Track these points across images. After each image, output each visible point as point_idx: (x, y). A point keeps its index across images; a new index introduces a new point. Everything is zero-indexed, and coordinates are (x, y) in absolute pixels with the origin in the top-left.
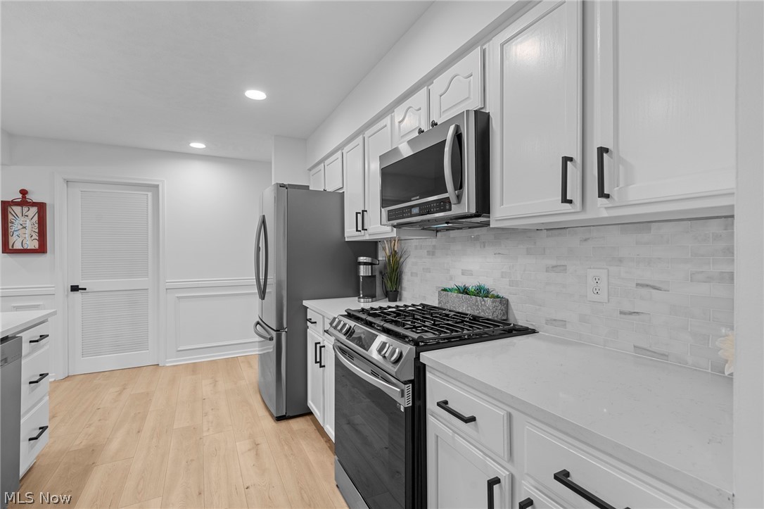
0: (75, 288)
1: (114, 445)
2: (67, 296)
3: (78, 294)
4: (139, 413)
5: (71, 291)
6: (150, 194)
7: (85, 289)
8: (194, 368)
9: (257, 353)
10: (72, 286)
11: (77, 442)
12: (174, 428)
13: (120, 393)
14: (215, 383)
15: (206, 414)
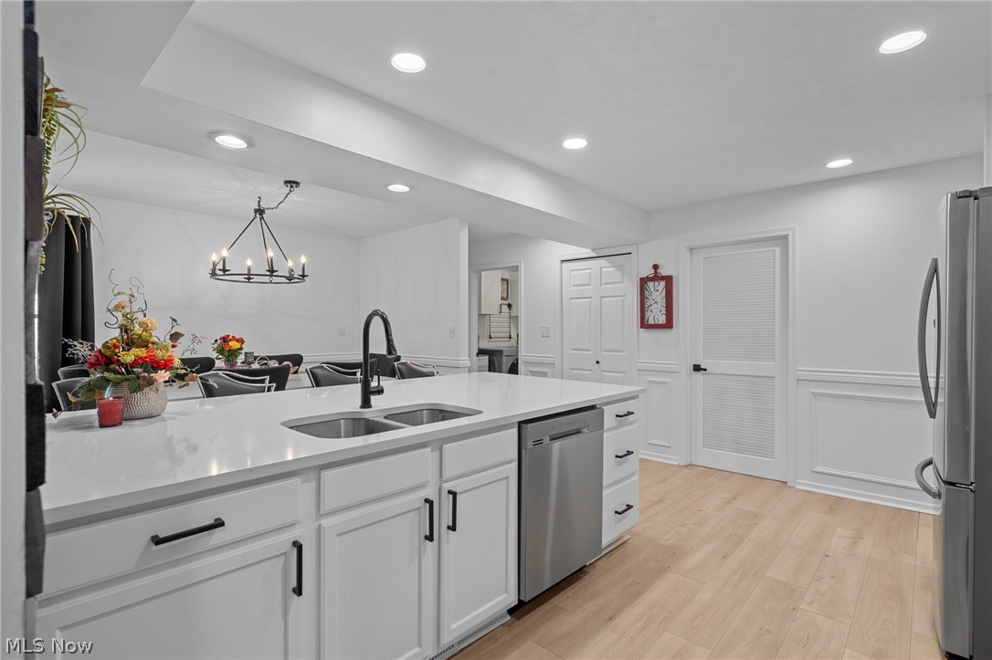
0: (697, 368)
1: (694, 559)
2: (690, 376)
3: (699, 375)
4: (736, 535)
5: (694, 370)
6: (778, 249)
7: (705, 370)
8: (835, 504)
9: (932, 512)
10: (694, 365)
11: (666, 537)
12: (767, 574)
13: (728, 502)
14: (857, 539)
15: (819, 579)
